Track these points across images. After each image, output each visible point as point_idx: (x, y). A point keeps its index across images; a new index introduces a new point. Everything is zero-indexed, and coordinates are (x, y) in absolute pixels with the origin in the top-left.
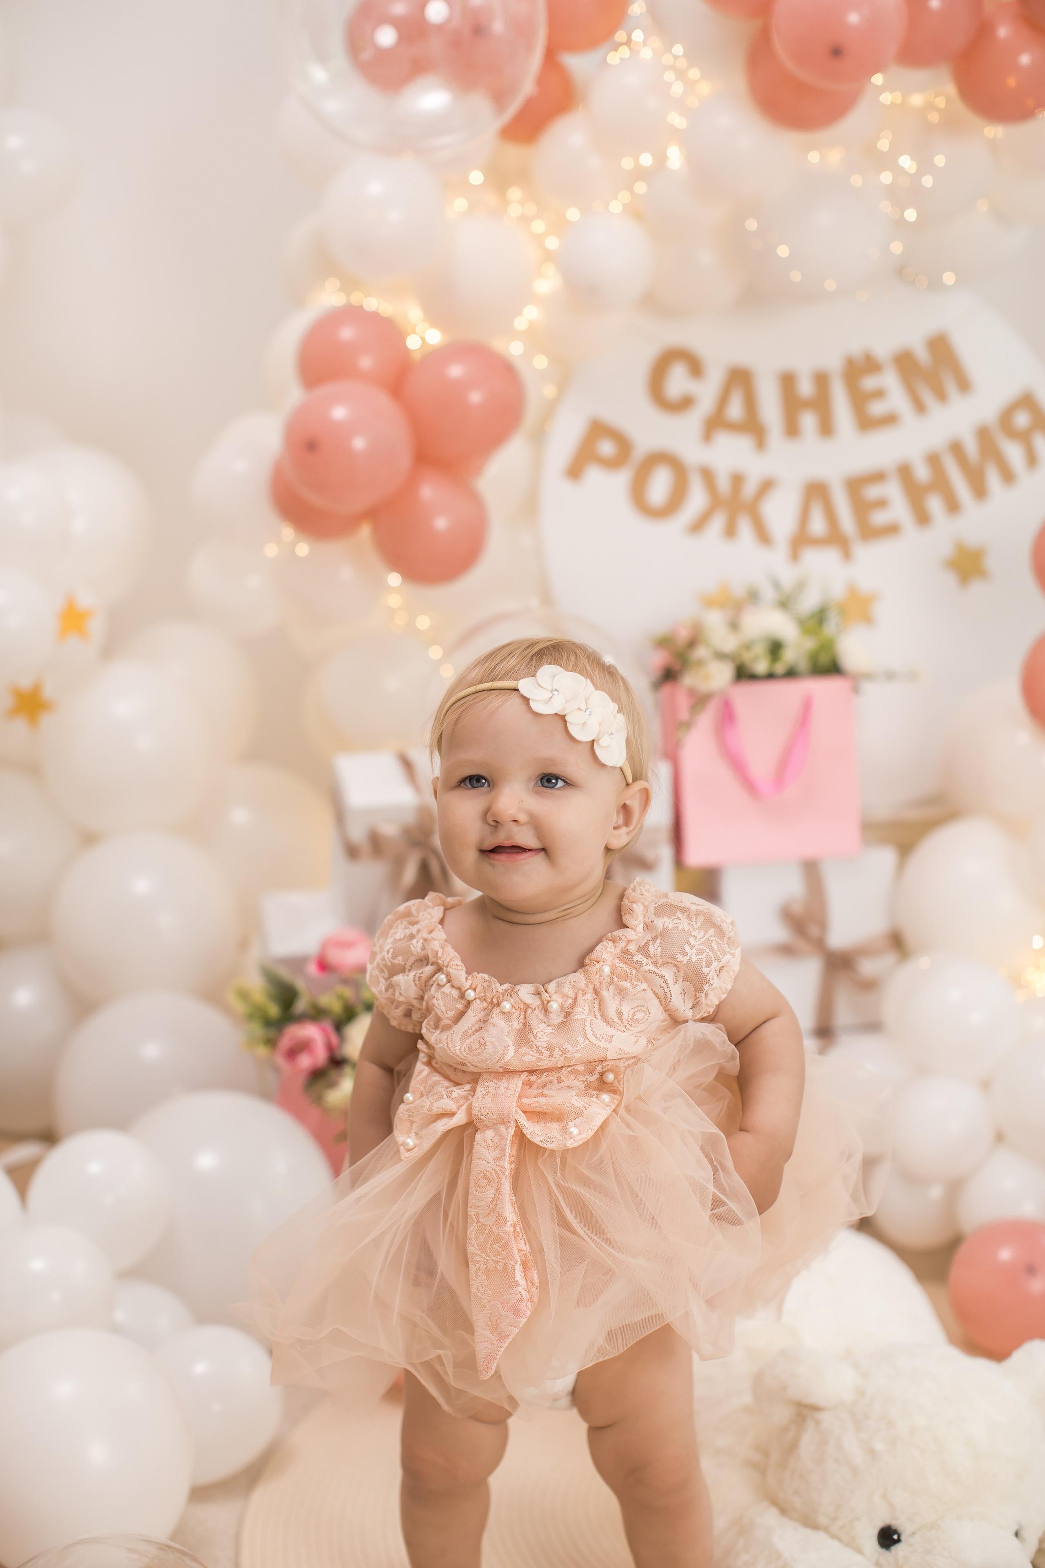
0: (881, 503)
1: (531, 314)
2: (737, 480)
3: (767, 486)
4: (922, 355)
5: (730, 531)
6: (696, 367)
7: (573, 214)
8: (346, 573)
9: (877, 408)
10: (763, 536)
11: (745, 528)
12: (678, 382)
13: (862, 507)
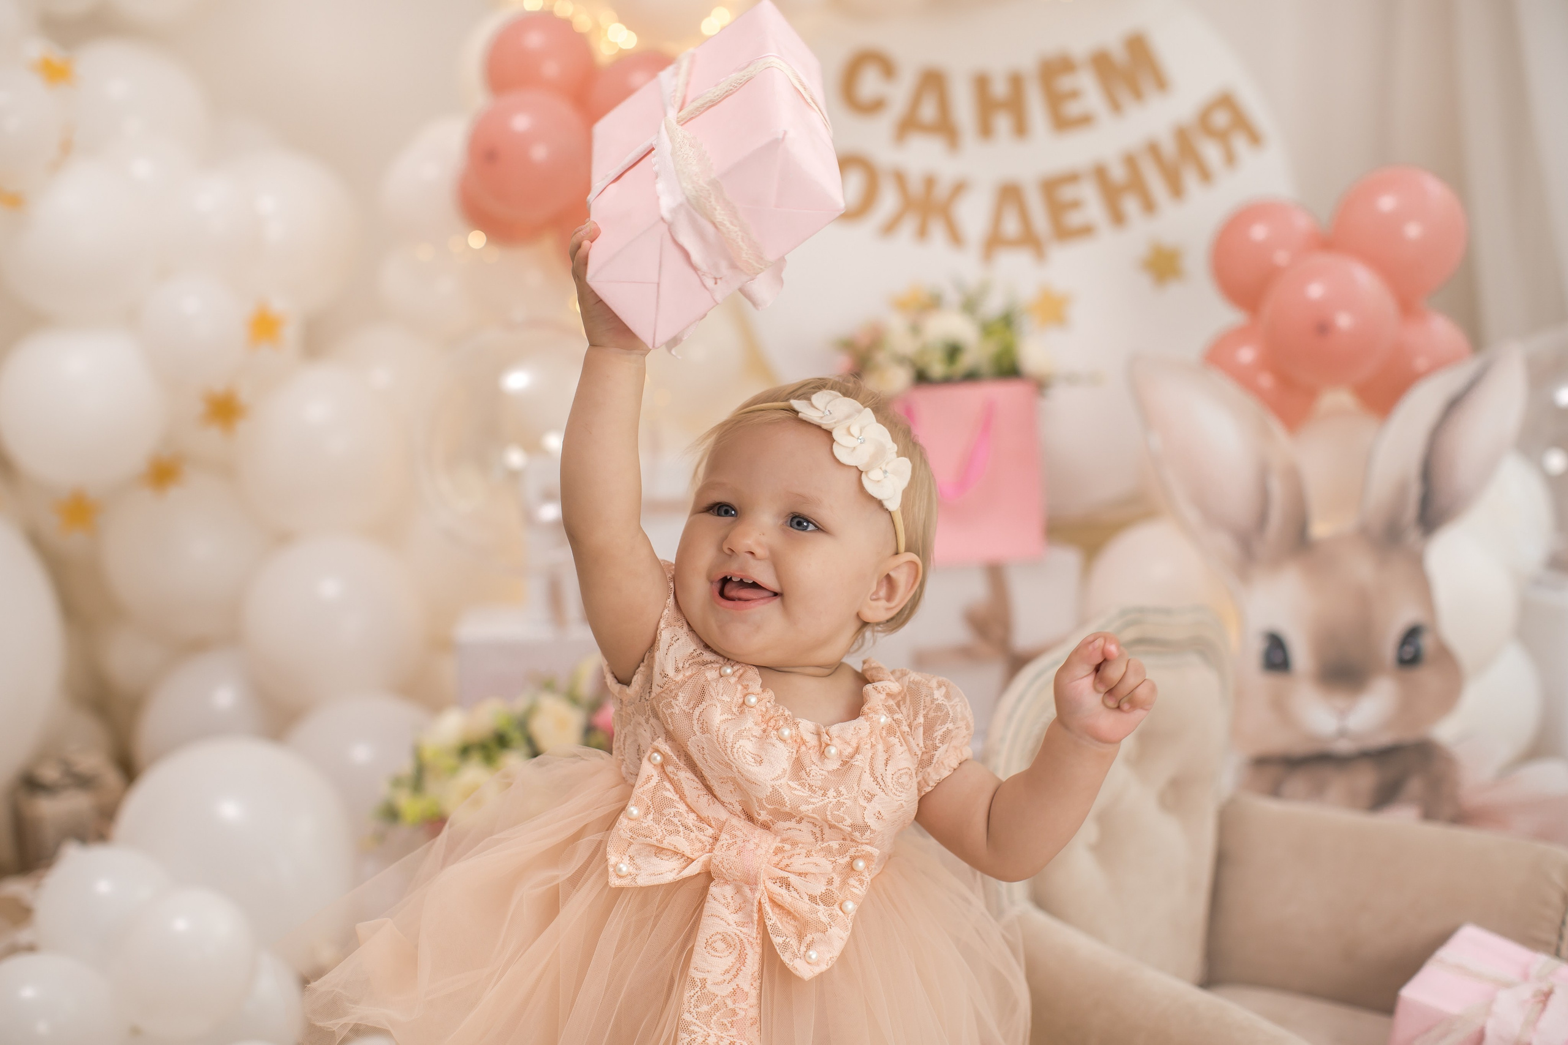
0: (1075, 205)
1: (719, 18)
2: (930, 182)
3: (959, 188)
4: (1119, 55)
5: (922, 233)
6: (888, 70)
9: (1072, 109)
10: (955, 237)
11: (937, 230)
12: (870, 84)
13: (1057, 208)
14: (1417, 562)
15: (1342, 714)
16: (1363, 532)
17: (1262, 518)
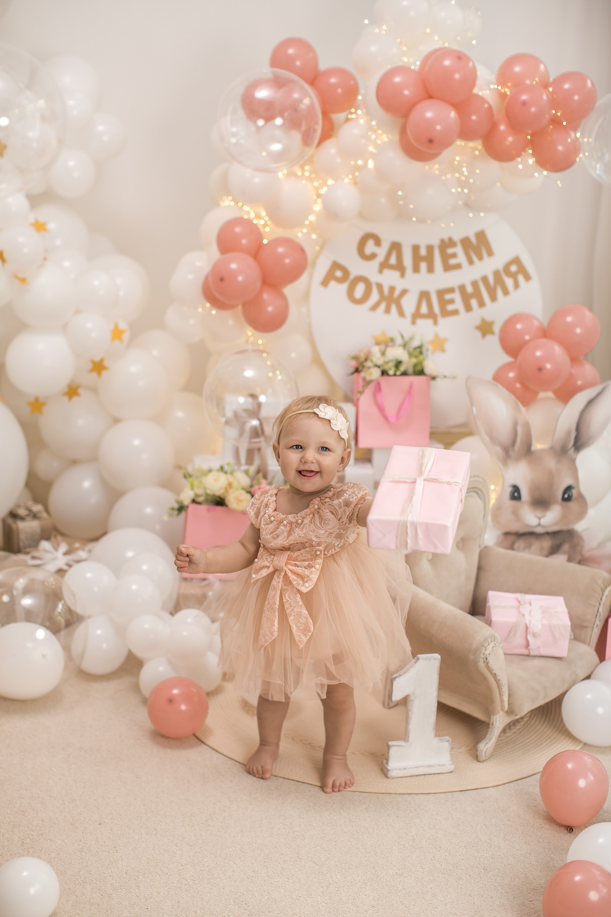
0: (452, 301)
1: (312, 218)
2: (392, 289)
3: (404, 292)
4: (473, 240)
5: (388, 311)
6: (378, 242)
7: (330, 182)
8: (231, 322)
9: (452, 262)
10: (401, 313)
11: (394, 308)
12: (370, 247)
13: (443, 303)
14: (573, 461)
15: (540, 518)
16: (552, 448)
17: (514, 442)
